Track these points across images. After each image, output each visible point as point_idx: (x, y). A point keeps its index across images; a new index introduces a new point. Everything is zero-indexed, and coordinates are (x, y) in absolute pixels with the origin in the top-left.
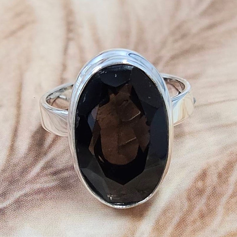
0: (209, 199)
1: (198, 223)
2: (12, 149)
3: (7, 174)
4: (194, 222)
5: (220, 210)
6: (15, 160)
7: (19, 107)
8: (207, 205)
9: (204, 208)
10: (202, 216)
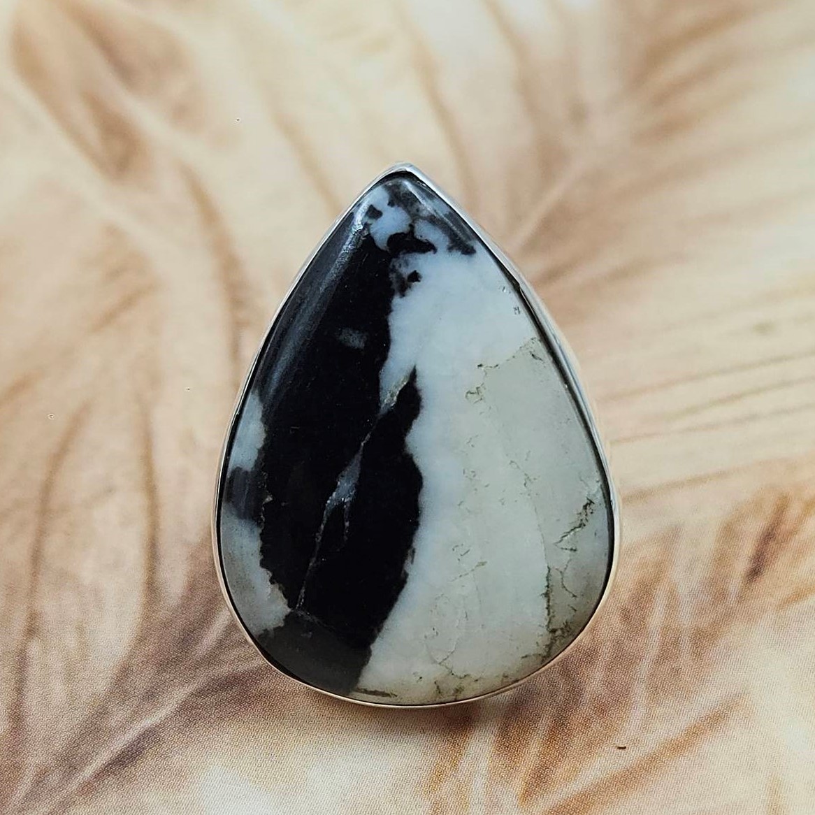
0: (610, 668)
1: (596, 727)
2: (152, 588)
3: (150, 648)
4: (586, 723)
5: (640, 692)
6: (162, 614)
7: (151, 489)
8: (608, 684)
9: (603, 692)
10: (602, 710)
